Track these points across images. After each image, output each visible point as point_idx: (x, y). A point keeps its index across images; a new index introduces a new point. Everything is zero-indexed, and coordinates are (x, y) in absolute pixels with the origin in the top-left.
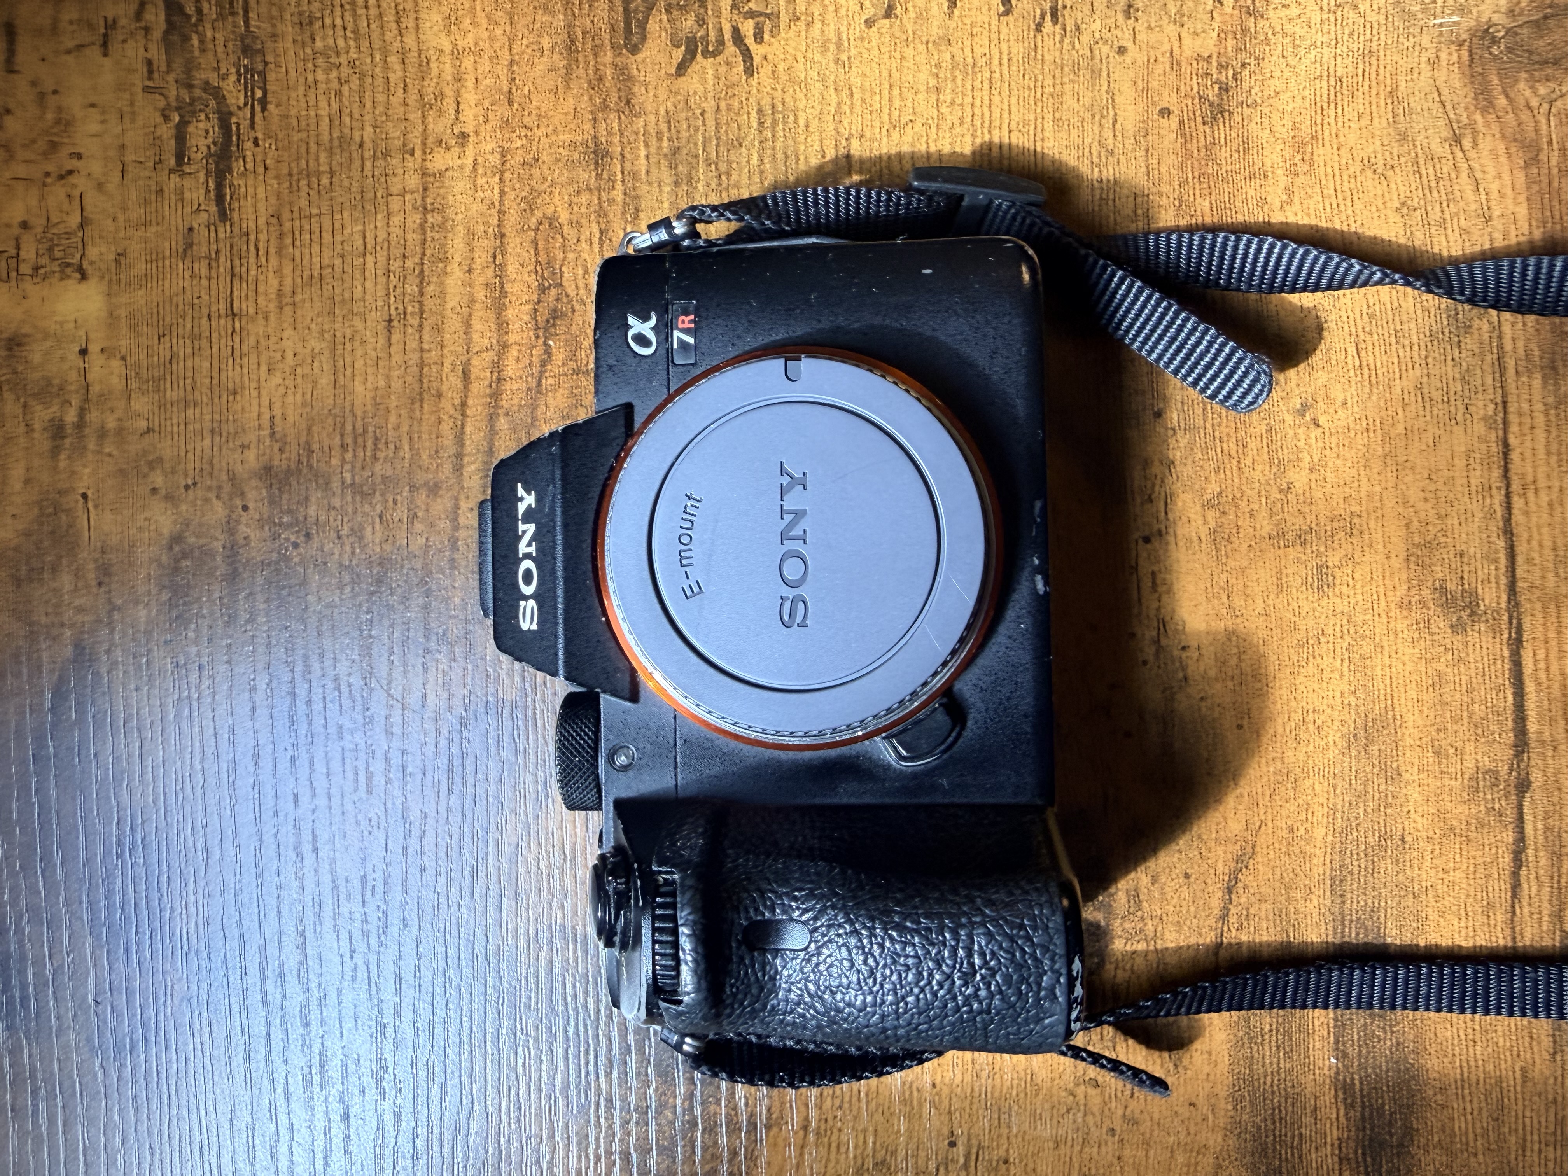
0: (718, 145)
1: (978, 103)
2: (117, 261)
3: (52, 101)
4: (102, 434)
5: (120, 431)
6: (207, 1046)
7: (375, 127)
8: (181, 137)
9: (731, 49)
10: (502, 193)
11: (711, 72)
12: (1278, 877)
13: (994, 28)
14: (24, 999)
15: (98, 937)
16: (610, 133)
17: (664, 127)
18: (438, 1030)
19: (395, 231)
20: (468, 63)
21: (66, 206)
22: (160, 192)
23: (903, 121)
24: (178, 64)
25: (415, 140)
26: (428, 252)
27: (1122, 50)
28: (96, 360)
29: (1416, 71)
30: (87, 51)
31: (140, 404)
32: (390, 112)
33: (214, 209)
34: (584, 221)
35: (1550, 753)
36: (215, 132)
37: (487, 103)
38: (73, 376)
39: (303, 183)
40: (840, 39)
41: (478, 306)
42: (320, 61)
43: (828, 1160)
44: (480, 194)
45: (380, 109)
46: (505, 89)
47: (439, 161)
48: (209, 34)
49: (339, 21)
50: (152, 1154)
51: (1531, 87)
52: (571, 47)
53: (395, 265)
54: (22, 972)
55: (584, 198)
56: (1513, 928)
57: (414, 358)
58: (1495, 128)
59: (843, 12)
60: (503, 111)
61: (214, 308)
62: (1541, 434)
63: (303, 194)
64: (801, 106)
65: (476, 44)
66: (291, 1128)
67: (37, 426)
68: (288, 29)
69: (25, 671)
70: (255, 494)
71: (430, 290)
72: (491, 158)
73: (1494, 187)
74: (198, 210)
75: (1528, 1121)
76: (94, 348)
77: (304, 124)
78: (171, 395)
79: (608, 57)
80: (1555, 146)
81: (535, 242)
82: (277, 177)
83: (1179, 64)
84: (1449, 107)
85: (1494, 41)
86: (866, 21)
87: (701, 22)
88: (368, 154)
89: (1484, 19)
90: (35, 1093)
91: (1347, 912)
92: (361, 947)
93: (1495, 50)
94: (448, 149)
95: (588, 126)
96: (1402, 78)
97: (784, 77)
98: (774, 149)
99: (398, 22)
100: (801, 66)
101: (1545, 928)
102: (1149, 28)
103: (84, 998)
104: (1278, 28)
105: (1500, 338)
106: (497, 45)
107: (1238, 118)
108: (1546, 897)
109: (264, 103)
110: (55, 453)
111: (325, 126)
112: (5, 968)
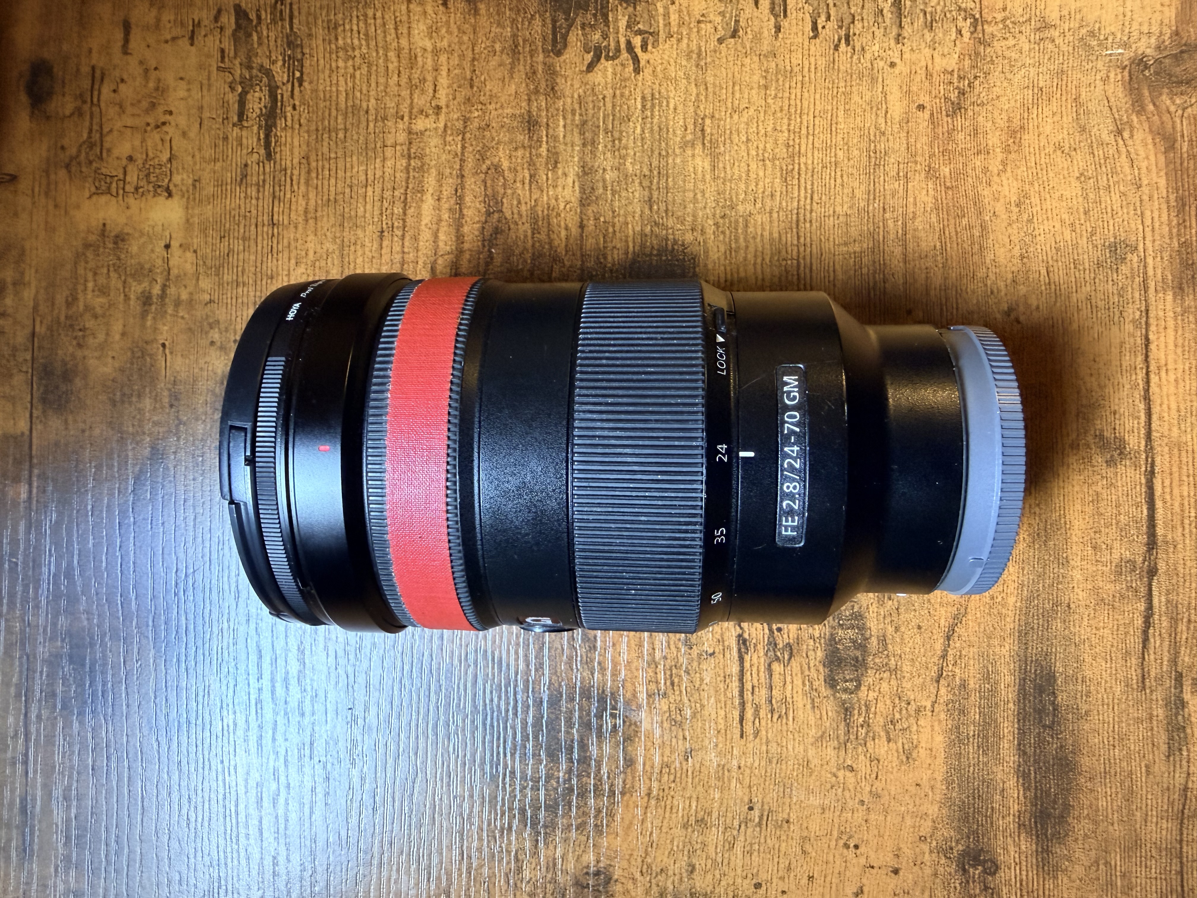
0: (613, 120)
1: (793, 97)
2: (194, 186)
3: (153, 75)
4: (178, 303)
5: (191, 302)
6: (231, 728)
7: (377, 100)
8: (242, 102)
9: (625, 55)
10: (463, 147)
11: (610, 70)
12: (982, 630)
13: (806, 47)
14: (104, 692)
15: (158, 651)
16: (539, 110)
17: (577, 106)
18: (394, 720)
19: (388, 171)
20: (443, 58)
21: (160, 147)
22: (226, 138)
23: (741, 108)
24: (242, 52)
25: (404, 109)
26: (411, 186)
27: (893, 65)
28: (176, 252)
29: (1093, 85)
30: (180, 42)
31: (205, 283)
32: (388, 90)
33: (262, 151)
34: (519, 168)
35: (1171, 550)
36: (266, 100)
37: (455, 86)
38: (159, 262)
39: (326, 136)
40: (700, 50)
41: (444, 223)
42: (341, 54)
43: (664, 817)
44: (448, 147)
45: (381, 88)
46: (468, 77)
47: (420, 124)
48: (265, 33)
49: (355, 28)
51: (1171, 99)
52: (515, 51)
53: (388, 194)
54: (104, 673)
55: (520, 153)
56: (1143, 669)
57: (398, 258)
58: (1146, 126)
59: (703, 33)
60: (465, 92)
61: (260, 220)
62: (1171, 332)
63: (325, 144)
64: (672, 95)
65: (449, 46)
66: (288, 786)
67: (133, 296)
68: (320, 32)
69: (116, 464)
71: (411, 211)
72: (457, 124)
73: (1144, 165)
74: (252, 152)
75: (1149, 802)
76: (175, 244)
77: (328, 96)
78: (227, 277)
79: (540, 57)
80: (1186, 139)
81: (484, 182)
82: (308, 132)
83: (931, 76)
84: (1114, 110)
85: (1147, 67)
86: (718, 39)
87: (605, 36)
88: (372, 118)
89: (1140, 52)
90: (109, 758)
91: (1029, 655)
92: (342, 661)
93: (1147, 73)
94: (427, 116)
95: (524, 104)
96: (1083, 90)
97: (661, 76)
98: (652, 123)
99: (396, 29)
100: (673, 68)
101: (1165, 669)
102: (912, 50)
104: (1000, 53)
105: (1145, 267)
106: (464, 47)
107: (970, 113)
108: (1166, 649)
109: (301, 81)
110: (144, 315)
111: (342, 98)
112: (92, 670)
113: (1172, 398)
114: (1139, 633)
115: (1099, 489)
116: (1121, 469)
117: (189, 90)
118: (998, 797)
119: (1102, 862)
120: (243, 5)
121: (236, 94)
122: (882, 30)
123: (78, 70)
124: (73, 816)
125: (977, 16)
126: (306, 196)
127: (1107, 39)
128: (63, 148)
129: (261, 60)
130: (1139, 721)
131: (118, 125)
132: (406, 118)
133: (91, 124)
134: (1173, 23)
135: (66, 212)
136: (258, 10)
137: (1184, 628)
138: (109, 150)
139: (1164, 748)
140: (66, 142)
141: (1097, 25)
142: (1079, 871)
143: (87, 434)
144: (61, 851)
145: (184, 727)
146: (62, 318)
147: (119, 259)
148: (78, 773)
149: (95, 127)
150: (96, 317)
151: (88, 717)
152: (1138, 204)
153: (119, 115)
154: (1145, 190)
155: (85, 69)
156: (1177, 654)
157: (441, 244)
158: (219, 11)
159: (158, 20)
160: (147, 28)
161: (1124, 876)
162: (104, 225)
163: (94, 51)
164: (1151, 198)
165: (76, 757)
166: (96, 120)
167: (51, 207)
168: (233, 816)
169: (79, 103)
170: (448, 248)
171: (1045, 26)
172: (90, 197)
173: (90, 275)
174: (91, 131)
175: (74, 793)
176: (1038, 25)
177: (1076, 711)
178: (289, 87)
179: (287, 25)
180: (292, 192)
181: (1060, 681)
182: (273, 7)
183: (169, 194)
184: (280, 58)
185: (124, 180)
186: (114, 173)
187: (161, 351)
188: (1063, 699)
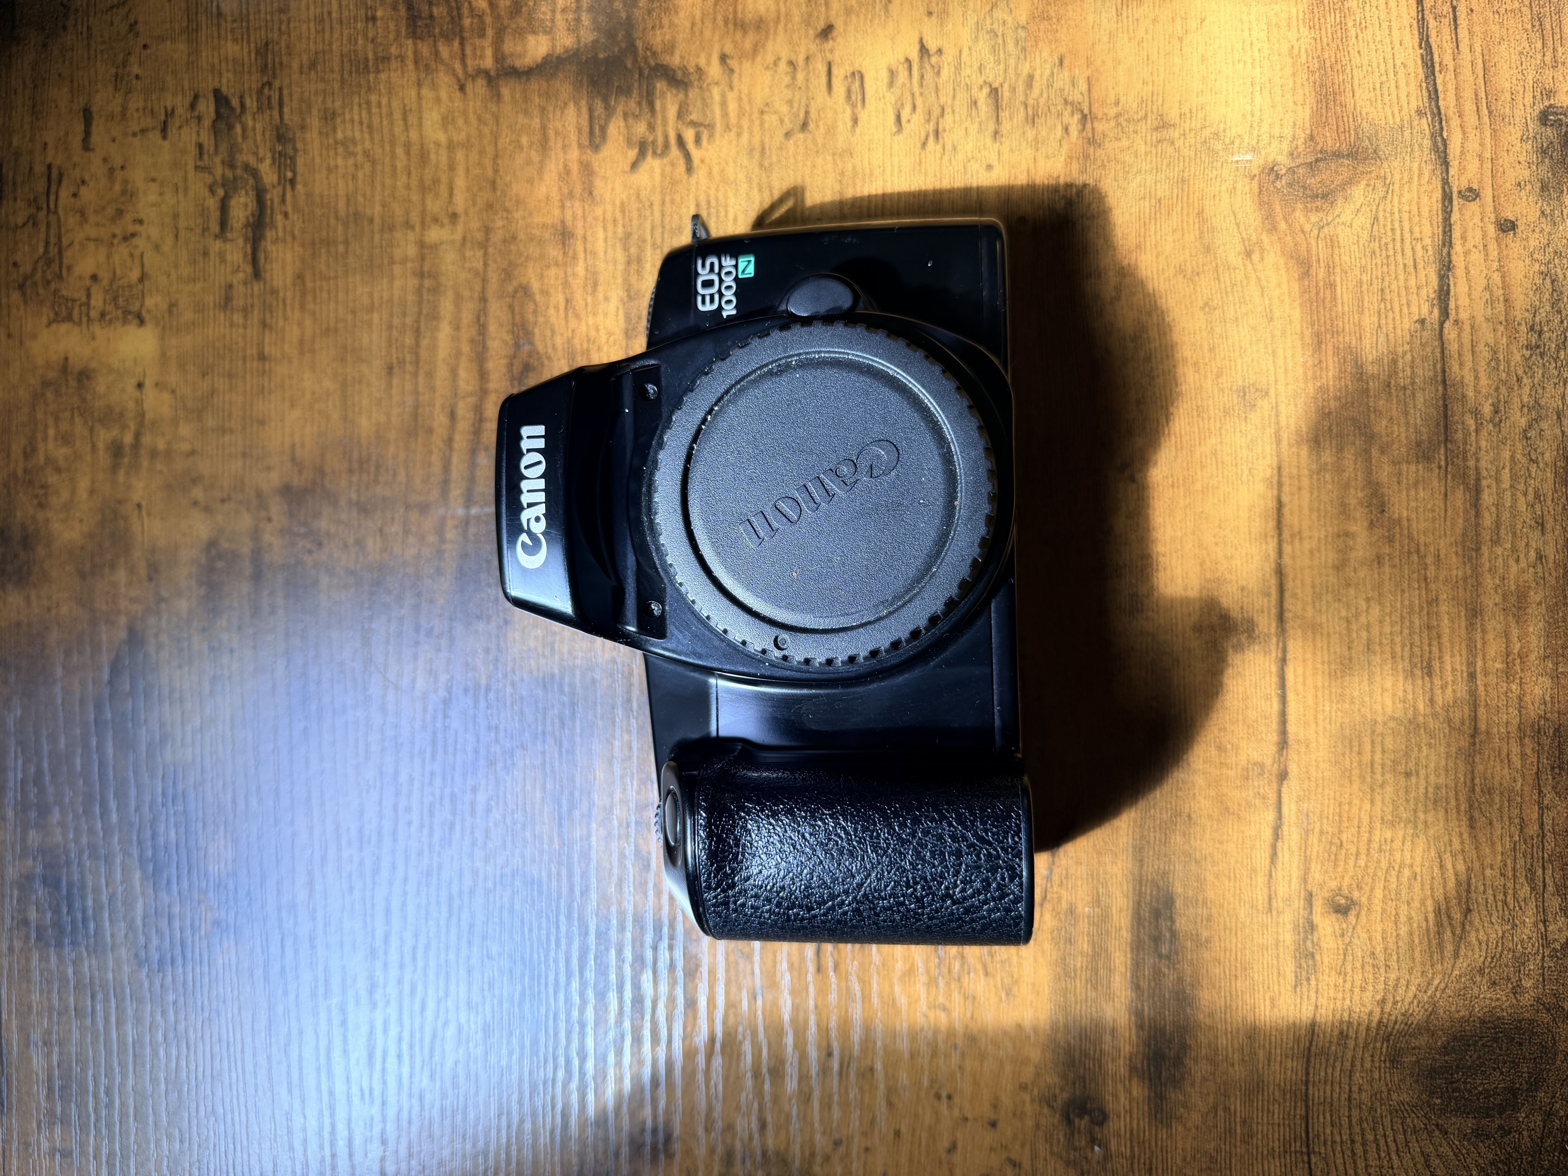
2: (170, 311)
3: (119, 175)
4: (154, 454)
7: (383, 206)
8: (224, 208)
9: (675, 151)
10: (486, 264)
11: (658, 171)
13: (888, 145)
14: (85, 920)
16: (574, 218)
17: (619, 215)
18: (420, 954)
19: (396, 292)
20: (460, 156)
21: (129, 264)
22: (206, 254)
24: (224, 147)
25: (415, 218)
26: (424, 312)
27: (989, 168)
28: (150, 391)
29: (1217, 198)
30: (150, 135)
31: (185, 430)
32: (396, 194)
33: (249, 269)
34: (551, 291)
35: (1303, 749)
36: (252, 205)
37: (475, 189)
38: (131, 405)
39: (324, 250)
40: (764, 148)
41: (464, 358)
42: (340, 150)
44: (467, 265)
45: (388, 191)
46: (490, 178)
47: (434, 234)
48: (250, 123)
49: (356, 118)
50: (188, 1048)
51: (1305, 216)
54: (83, 898)
55: (552, 271)
56: (1270, 888)
57: (410, 400)
58: (1277, 246)
59: (766, 126)
60: (487, 196)
61: (249, 352)
62: (1306, 494)
63: (323, 260)
64: (731, 202)
65: (468, 140)
67: (101, 445)
68: (314, 122)
69: (88, 649)
70: (277, 508)
71: (424, 342)
72: (477, 235)
73: (1276, 294)
74: (237, 270)
76: (149, 383)
77: (325, 201)
78: (210, 423)
79: (574, 154)
80: (1322, 265)
81: (511, 307)
82: (303, 245)
84: (1242, 228)
85: (1278, 177)
86: (785, 134)
87: (651, 127)
88: (376, 228)
89: (1270, 159)
90: (93, 997)
91: (1144, 873)
93: (1278, 184)
94: (442, 225)
95: (557, 212)
96: (1207, 203)
97: (718, 178)
99: (405, 119)
100: (731, 169)
101: (1293, 888)
102: (1011, 150)
103: (133, 921)
104: (1112, 157)
105: (1277, 416)
106: (485, 142)
108: (1295, 864)
109: (293, 182)
110: (114, 468)
111: (342, 205)
112: (69, 895)
113: (1306, 572)
114: (1267, 847)
116: (1248, 655)
117: (161, 194)
118: (1108, 1038)
119: (1220, 1108)
120: (224, 89)
121: (217, 198)
122: (976, 126)
123: (31, 169)
124: (55, 1063)
125: (1086, 111)
126: (300, 324)
127: (1233, 143)
128: (15, 264)
129: (245, 157)
130: (1263, 947)
131: (80, 236)
132: (418, 229)
133: (48, 236)
134: (1308, 125)
135: (21, 343)
136: (242, 97)
137: (1315, 841)
138: (69, 268)
139: (1291, 977)
140: (18, 257)
141: (1222, 126)
142: (1195, 1118)
143: (54, 612)
144: (43, 1104)
145: (179, 961)
146: (20, 473)
147: (84, 400)
148: (59, 1014)
149: (53, 240)
150: (58, 470)
151: (67, 949)
152: (1269, 341)
153: (81, 224)
154: (1277, 324)
155: (39, 169)
156: (1306, 871)
157: (462, 384)
158: (196, 97)
159: (124, 108)
160: (111, 117)
161: (1244, 1122)
162: (66, 359)
163: (50, 146)
165: (55, 997)
166: (53, 231)
168: (239, 1064)
169: (33, 210)
170: (470, 389)
171: (1163, 125)
172: (49, 325)
173: (51, 422)
174: (47, 244)
175: (54, 1037)
176: (1155, 124)
177: (1196, 938)
178: (279, 189)
179: (276, 114)
180: (286, 319)
181: (1179, 903)
182: (260, 92)
183: (141, 322)
184: (269, 155)
185: (88, 304)
186: (76, 296)
187: (136, 512)
188: (1181, 924)
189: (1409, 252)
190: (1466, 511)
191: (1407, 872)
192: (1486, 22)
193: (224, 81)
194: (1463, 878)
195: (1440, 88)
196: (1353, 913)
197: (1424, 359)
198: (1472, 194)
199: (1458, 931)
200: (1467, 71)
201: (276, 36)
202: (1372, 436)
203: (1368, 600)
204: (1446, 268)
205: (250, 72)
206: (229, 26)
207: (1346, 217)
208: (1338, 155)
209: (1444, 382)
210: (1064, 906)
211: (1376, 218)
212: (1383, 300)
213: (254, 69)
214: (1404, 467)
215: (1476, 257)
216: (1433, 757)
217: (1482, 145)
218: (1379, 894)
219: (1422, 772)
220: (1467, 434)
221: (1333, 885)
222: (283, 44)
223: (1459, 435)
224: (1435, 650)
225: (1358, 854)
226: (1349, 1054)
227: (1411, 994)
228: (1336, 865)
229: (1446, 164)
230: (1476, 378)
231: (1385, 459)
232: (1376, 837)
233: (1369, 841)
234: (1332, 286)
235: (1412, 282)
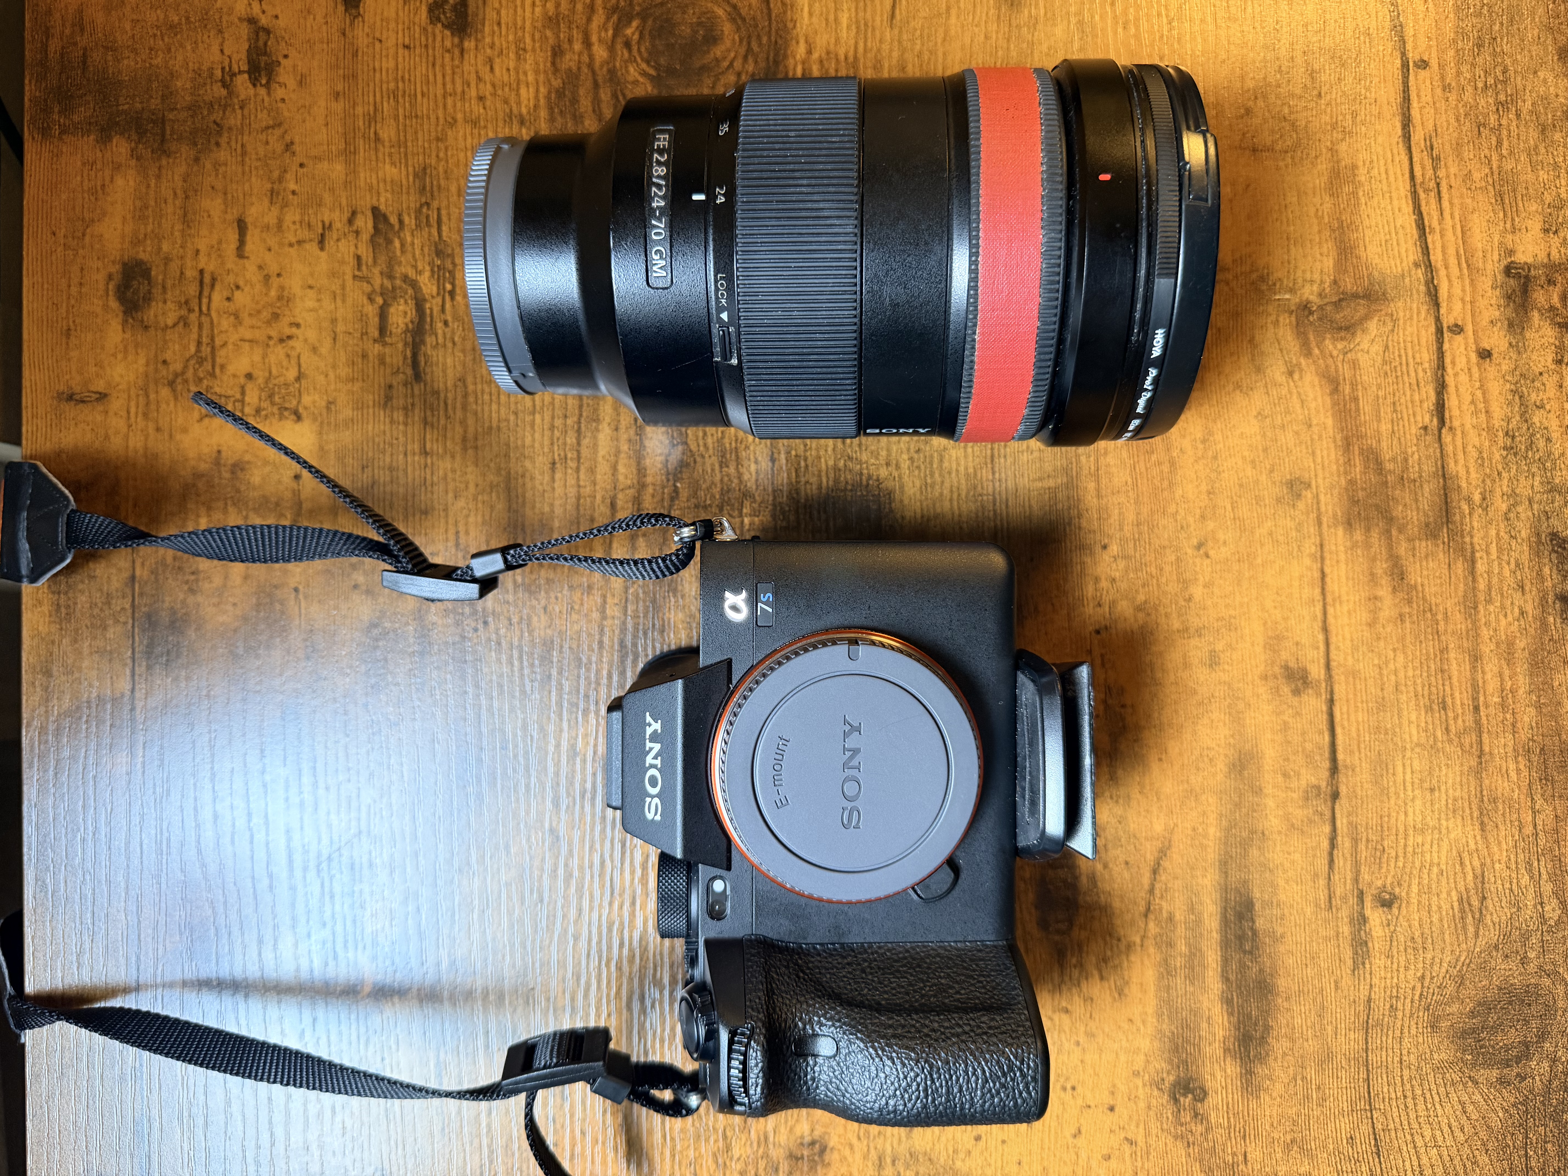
113: (1346, 629)
114: (1325, 855)
115: (1286, 718)
116: (1305, 698)
117: (319, 300)
118: (1204, 1025)
119: (1299, 1078)
120: (382, 207)
121: (376, 306)
123: (182, 273)
126: (462, 423)
127: (1275, 285)
128: (165, 362)
129: (404, 268)
130: (1327, 939)
131: (234, 337)
133: (200, 336)
134: (1332, 272)
135: (171, 436)
136: (400, 215)
137: (1364, 848)
138: (222, 367)
139: (1350, 962)
140: (168, 355)
141: (1266, 271)
147: (238, 490)
149: (205, 340)
152: (1309, 443)
153: (235, 326)
154: (1315, 429)
155: (190, 273)
156: (1358, 873)
157: (621, 478)
158: (354, 213)
159: (280, 221)
160: (267, 228)
161: (1318, 1088)
162: (219, 452)
163: (202, 254)
164: (1320, 437)
166: (205, 332)
167: (151, 431)
169: (184, 312)
170: (629, 482)
172: (201, 420)
174: (199, 343)
177: (1272, 935)
178: (439, 300)
179: (434, 231)
180: (447, 417)
181: (1258, 906)
182: (418, 211)
183: (299, 418)
184: (428, 268)
185: (242, 401)
186: (230, 393)
187: (293, 596)
188: (1260, 923)
189: (1413, 374)
190: (1465, 577)
191: (1435, 870)
192: (1462, 196)
193: (382, 200)
194: (1478, 871)
195: (1430, 246)
196: (1396, 905)
197: (1428, 457)
198: (1457, 329)
199: (1477, 916)
200: (1449, 234)
201: (433, 162)
202: (1392, 519)
203: (1394, 650)
204: (1441, 387)
205: (408, 193)
206: (387, 150)
207: (1365, 345)
208: (1356, 296)
209: (1444, 476)
210: (1165, 915)
211: (1387, 347)
212: (1395, 411)
213: (412, 191)
214: (1417, 543)
215: (1463, 378)
216: (1451, 775)
217: (1463, 291)
218: (1415, 889)
219: (1443, 788)
220: (1463, 516)
221: (1379, 883)
222: (441, 170)
223: (1457, 517)
224: (1447, 688)
225: (1397, 857)
226: (1399, 1024)
227: (1444, 970)
228: (1380, 868)
229: (1437, 305)
230: (1468, 472)
231: (1402, 537)
232: (1410, 842)
233: (1405, 846)
234: (1356, 399)
235: (1417, 397)
